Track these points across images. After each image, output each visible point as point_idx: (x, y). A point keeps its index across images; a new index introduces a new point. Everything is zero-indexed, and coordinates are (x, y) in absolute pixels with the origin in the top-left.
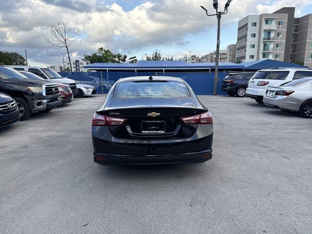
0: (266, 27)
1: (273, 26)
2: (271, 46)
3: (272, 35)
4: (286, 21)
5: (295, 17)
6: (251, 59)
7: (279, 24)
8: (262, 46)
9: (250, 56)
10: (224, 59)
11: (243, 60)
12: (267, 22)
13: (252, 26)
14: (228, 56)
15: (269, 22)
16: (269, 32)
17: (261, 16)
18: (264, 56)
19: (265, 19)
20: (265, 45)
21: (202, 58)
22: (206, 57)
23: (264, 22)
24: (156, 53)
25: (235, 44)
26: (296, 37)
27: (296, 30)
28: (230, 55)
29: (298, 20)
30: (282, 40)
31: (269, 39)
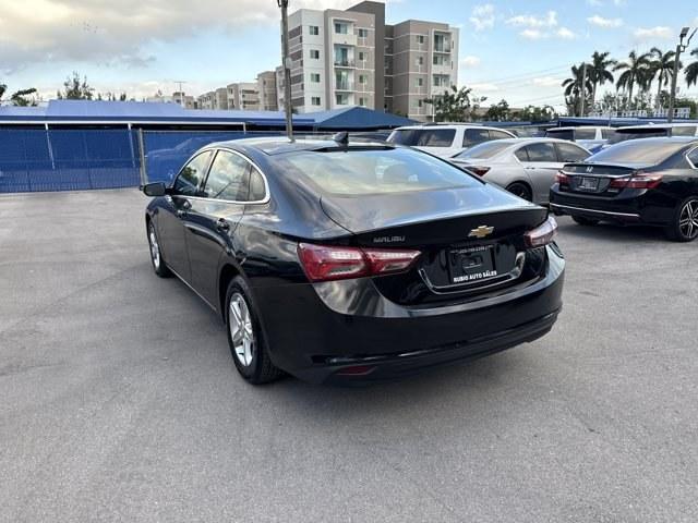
0: (337, 38)
1: (349, 37)
2: (351, 79)
3: (351, 56)
4: (371, 29)
5: (387, 23)
6: (317, 107)
7: (361, 35)
8: (333, 78)
9: (313, 99)
10: (254, 103)
11: (299, 108)
12: (338, 27)
13: (311, 33)
14: (260, 96)
15: (342, 29)
16: (344, 49)
17: (327, 13)
18: (339, 98)
19: (335, 20)
20: (339, 77)
21: (200, 100)
22: (210, 96)
23: (332, 28)
24: (77, 84)
25: (274, 70)
26: (390, 62)
27: (390, 50)
28: (265, 95)
29: (391, 30)
30: (368, 67)
31: (345, 64)
